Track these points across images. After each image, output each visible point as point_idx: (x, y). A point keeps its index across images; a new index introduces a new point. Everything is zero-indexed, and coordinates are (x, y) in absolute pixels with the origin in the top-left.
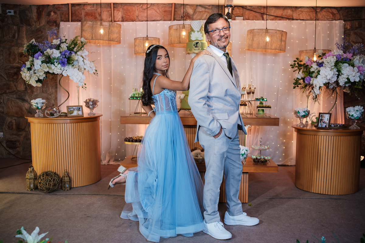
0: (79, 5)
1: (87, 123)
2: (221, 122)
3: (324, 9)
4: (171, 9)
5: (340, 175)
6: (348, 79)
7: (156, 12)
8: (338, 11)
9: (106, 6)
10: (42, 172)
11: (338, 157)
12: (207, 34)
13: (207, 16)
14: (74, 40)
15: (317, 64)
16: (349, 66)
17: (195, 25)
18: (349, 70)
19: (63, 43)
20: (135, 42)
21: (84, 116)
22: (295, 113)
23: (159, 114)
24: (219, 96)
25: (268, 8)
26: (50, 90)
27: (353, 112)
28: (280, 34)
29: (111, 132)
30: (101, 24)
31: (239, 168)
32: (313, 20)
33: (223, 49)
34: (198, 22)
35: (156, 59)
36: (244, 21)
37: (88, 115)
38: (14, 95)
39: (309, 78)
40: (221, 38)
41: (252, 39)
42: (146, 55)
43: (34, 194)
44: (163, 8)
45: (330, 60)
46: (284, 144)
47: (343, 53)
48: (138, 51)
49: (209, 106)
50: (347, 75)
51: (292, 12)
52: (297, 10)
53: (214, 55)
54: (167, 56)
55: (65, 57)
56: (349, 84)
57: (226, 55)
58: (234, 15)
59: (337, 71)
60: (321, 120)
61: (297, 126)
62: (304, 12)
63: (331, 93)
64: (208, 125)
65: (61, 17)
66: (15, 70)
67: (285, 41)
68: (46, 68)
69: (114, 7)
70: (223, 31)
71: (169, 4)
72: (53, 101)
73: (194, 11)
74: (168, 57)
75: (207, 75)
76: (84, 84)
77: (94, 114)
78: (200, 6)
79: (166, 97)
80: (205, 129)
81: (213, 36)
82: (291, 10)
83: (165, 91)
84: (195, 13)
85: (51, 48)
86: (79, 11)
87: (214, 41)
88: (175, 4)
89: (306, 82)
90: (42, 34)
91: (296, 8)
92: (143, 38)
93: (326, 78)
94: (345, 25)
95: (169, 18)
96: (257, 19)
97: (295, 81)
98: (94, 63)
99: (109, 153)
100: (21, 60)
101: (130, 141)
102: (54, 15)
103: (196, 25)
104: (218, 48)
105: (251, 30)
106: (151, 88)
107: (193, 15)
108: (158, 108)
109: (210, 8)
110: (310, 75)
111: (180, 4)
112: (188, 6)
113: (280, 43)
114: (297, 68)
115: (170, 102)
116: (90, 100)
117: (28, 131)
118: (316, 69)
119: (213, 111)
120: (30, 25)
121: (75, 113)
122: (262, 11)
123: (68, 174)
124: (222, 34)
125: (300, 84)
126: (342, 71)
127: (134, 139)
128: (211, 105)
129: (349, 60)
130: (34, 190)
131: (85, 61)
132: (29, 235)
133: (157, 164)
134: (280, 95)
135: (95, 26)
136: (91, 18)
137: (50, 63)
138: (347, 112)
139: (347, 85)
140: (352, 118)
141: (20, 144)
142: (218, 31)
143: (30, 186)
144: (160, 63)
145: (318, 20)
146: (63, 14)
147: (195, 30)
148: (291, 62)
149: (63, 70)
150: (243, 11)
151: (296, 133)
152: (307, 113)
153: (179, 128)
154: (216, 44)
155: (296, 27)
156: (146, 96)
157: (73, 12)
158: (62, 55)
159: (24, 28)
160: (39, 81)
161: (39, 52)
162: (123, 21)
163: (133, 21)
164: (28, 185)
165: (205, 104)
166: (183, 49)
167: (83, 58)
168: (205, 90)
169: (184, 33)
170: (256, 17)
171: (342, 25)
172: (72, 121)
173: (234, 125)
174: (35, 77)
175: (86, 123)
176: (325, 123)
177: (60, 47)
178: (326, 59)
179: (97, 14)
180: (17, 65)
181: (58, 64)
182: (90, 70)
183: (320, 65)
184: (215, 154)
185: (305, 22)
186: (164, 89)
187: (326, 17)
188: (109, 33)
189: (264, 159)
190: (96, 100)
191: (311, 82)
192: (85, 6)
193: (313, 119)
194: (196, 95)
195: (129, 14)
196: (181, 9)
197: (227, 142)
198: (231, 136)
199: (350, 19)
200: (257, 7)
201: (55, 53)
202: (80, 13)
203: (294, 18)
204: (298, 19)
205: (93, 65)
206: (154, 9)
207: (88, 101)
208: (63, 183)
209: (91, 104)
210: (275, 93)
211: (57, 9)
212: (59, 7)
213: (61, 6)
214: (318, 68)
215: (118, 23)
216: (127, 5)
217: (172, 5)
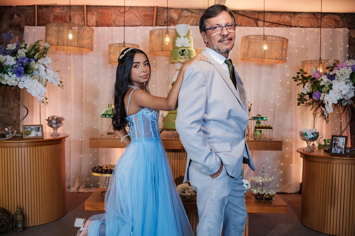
0: (47, 7)
1: (48, 147)
2: (221, 155)
3: (325, 15)
4: (152, 13)
7: (135, 16)
8: (342, 18)
9: (77, 9)
12: (203, 32)
13: (193, 21)
14: (35, 46)
15: (327, 76)
17: (180, 29)
19: (21, 48)
20: (109, 49)
21: (45, 138)
22: (301, 136)
23: (135, 141)
24: (219, 118)
25: (266, 14)
26: (12, 104)
28: (281, 41)
29: (81, 154)
31: (243, 215)
32: (314, 28)
33: (225, 54)
34: (184, 26)
35: (131, 67)
37: (51, 136)
39: (318, 93)
40: (224, 38)
41: (247, 46)
42: (118, 62)
44: (144, 12)
45: (344, 72)
46: (281, 168)
48: (113, 60)
49: (205, 132)
51: (290, 18)
52: (296, 16)
53: (212, 62)
54: (147, 63)
55: (22, 66)
57: (229, 62)
59: (353, 85)
60: (335, 144)
61: (303, 151)
62: (303, 19)
64: (204, 160)
65: (26, 21)
67: (286, 50)
69: (87, 10)
70: (227, 29)
71: (150, 7)
72: (15, 117)
73: (179, 16)
74: (149, 64)
75: (203, 90)
76: (44, 99)
77: (59, 135)
78: (186, 9)
79: (145, 119)
80: (199, 166)
81: (213, 35)
82: (289, 16)
83: (144, 111)
84: (180, 18)
85: (4, 53)
86: (47, 13)
87: (213, 42)
88: (157, 7)
89: (314, 98)
91: (295, 13)
92: (119, 44)
93: (340, 93)
94: (349, 33)
95: (150, 23)
96: (250, 26)
97: (299, 96)
98: (58, 73)
99: (79, 178)
101: (99, 172)
102: (17, 18)
103: (182, 29)
104: (218, 53)
105: (246, 36)
106: (126, 106)
107: (178, 20)
108: (134, 133)
109: (197, 13)
110: (319, 89)
111: (163, 7)
112: (172, 10)
113: (281, 52)
114: (300, 82)
115: (150, 126)
116: (53, 118)
118: (327, 82)
119: (211, 140)
121: (33, 134)
122: (256, 16)
123: (21, 211)
124: (225, 33)
125: (306, 100)
127: (104, 169)
128: (208, 131)
131: (47, 70)
133: (133, 210)
134: (277, 112)
135: (61, 29)
136: (60, 22)
137: (3, 72)
142: (219, 29)
144: (138, 73)
146: (28, 17)
147: (181, 35)
148: (293, 74)
149: (19, 81)
151: (302, 159)
152: (316, 135)
153: (163, 161)
154: (215, 47)
155: (295, 34)
156: (118, 117)
157: (40, 15)
158: (18, 62)
162: (97, 26)
163: (108, 26)
165: (200, 130)
166: (166, 58)
167: (45, 67)
168: (200, 110)
169: (167, 40)
170: (249, 23)
171: (346, 33)
172: (28, 144)
173: (239, 160)
175: (46, 147)
176: (340, 148)
177: (17, 54)
178: (339, 70)
179: (68, 17)
181: (13, 74)
182: (54, 81)
183: (332, 78)
184: (212, 201)
185: (305, 29)
186: (142, 107)
187: (328, 24)
188: (78, 38)
189: (268, 194)
190: (61, 118)
191: (321, 98)
192: (54, 8)
193: (320, 142)
194: (187, 117)
195: (104, 18)
196: (164, 13)
197: (229, 183)
198: (236, 175)
200: (250, 12)
201: (9, 60)
202: (47, 16)
203: (292, 25)
204: (297, 26)
205: (57, 75)
206: (133, 12)
207: (51, 119)
208: (14, 222)
209: (54, 123)
210: (272, 110)
211: (21, 10)
212: (23, 9)
213: (25, 8)
214: (330, 81)
215: (92, 27)
216: (102, 8)
217: (154, 9)
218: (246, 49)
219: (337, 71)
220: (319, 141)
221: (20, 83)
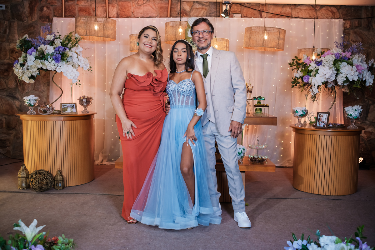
1: (81, 121)
3: (323, 7)
4: (167, 5)
5: (338, 175)
6: (346, 78)
7: (152, 9)
8: (338, 10)
9: (100, 1)
10: (34, 171)
11: (337, 157)
13: (204, 13)
14: (68, 36)
15: (316, 62)
16: (348, 65)
18: (348, 69)
19: (57, 38)
20: (130, 39)
21: (78, 114)
22: (293, 113)
25: (267, 6)
26: (42, 88)
27: (352, 111)
28: (278, 31)
29: (104, 131)
30: (96, 20)
32: (312, 18)
36: (242, 18)
37: (82, 113)
38: (4, 92)
39: (307, 77)
41: (249, 37)
43: (26, 193)
44: (159, 4)
45: (329, 59)
46: (281, 144)
47: (342, 52)
48: (134, 48)
50: (346, 74)
51: (291, 10)
52: (296, 8)
55: (59, 53)
56: (347, 83)
58: (231, 12)
59: (336, 70)
60: (320, 119)
61: (295, 125)
62: (303, 10)
63: (330, 92)
65: (54, 13)
66: (6, 67)
67: (284, 40)
68: (40, 64)
69: (109, 3)
72: (45, 99)
73: (191, 8)
76: (78, 81)
77: (88, 112)
78: (197, 2)
82: (290, 7)
84: (192, 10)
85: (45, 43)
86: (73, 6)
89: (305, 81)
90: (34, 30)
91: (295, 5)
93: (324, 77)
94: (344, 24)
95: (166, 15)
96: (255, 17)
97: (294, 79)
98: (88, 59)
99: (102, 153)
100: (12, 57)
102: (47, 10)
105: (248, 28)
107: (190, 11)
109: (207, 5)
110: (308, 73)
112: (184, 2)
113: (278, 41)
114: (295, 67)
116: (84, 98)
117: (18, 130)
118: (315, 67)
120: (21, 20)
121: (69, 111)
122: (260, 8)
123: (60, 173)
125: (299, 83)
126: (340, 70)
129: (347, 59)
130: (25, 189)
131: (79, 57)
132: (27, 228)
134: (278, 95)
135: (89, 22)
136: (85, 13)
137: (44, 59)
138: (346, 111)
139: (346, 84)
140: (351, 118)
141: (10, 143)
143: (22, 185)
145: (317, 18)
146: (56, 9)
148: (289, 61)
149: (57, 66)
150: (241, 8)
152: (305, 112)
155: (295, 25)
157: (67, 8)
158: (55, 50)
159: (16, 24)
160: (32, 77)
161: (32, 48)
162: (118, 17)
163: (128, 17)
164: (20, 184)
167: (77, 54)
169: (181, 30)
170: (254, 14)
171: (341, 23)
172: (66, 118)
174: (28, 73)
176: (323, 123)
177: (54, 43)
178: (325, 57)
179: (92, 9)
180: (8, 61)
181: (52, 60)
182: (85, 66)
183: (319, 63)
187: (326, 15)
188: (103, 29)
189: (261, 158)
190: (90, 98)
191: (309, 81)
192: (79, 1)
195: (124, 10)
196: (178, 5)
199: (350, 17)
200: (255, 4)
201: (49, 49)
202: (73, 9)
203: (293, 16)
204: (297, 17)
205: (87, 62)
206: (150, 5)
207: (82, 98)
208: (56, 181)
209: (85, 102)
210: (274, 93)
211: (50, 3)
212: (52, 2)
213: (54, 1)
214: (317, 67)
215: (113, 19)
216: (122, 1)
217: (169, 2)
218: (248, 39)
219: (323, 58)
220: (310, 119)
221: (58, 68)
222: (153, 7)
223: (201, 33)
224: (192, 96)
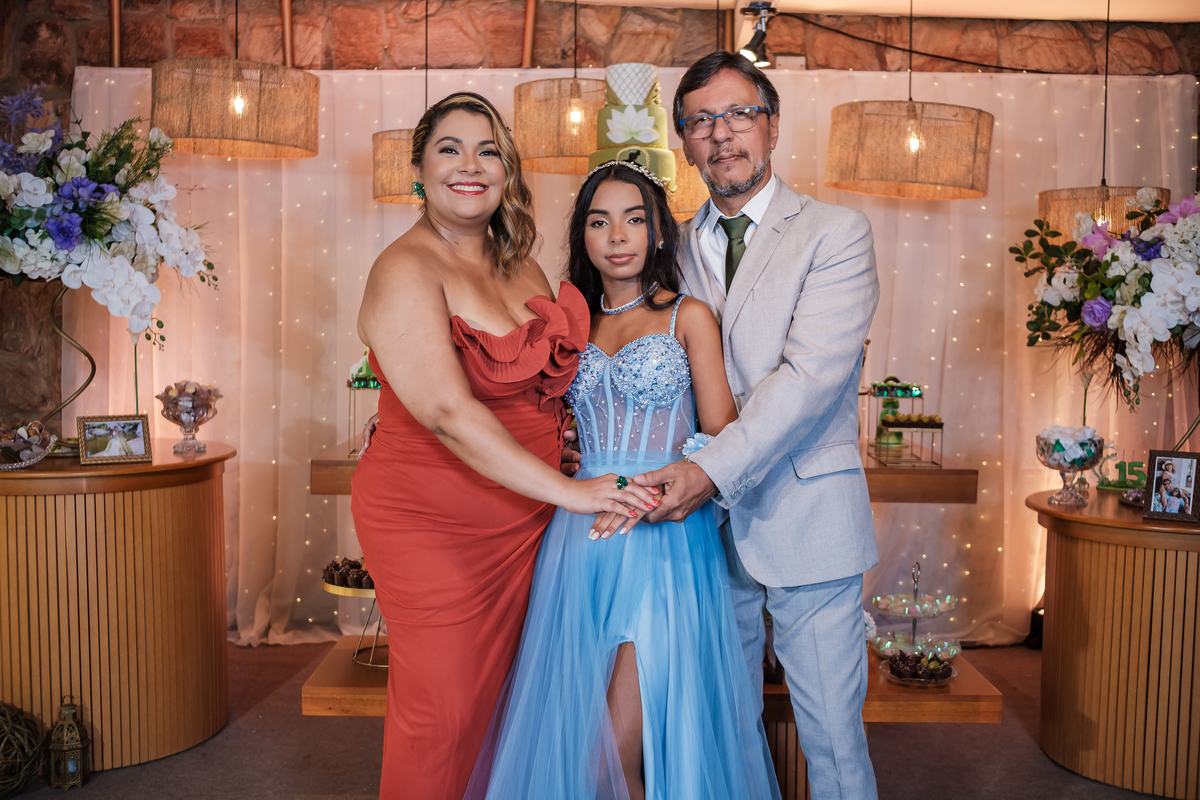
1: (168, 491)
3: (1118, 30)
4: (520, 22)
7: (460, 34)
8: (1175, 39)
9: (260, 6)
13: (663, 50)
14: (117, 138)
15: (1133, 245)
17: (624, 81)
19: (69, 147)
20: (375, 149)
21: (155, 462)
22: (1043, 451)
25: (904, 24)
26: (33, 339)
28: (972, 123)
29: (275, 511)
30: (239, 77)
32: (1077, 73)
34: (637, 70)
36: (810, 72)
37: (175, 452)
39: (1100, 304)
41: (855, 141)
44: (490, 18)
46: (964, 557)
48: (387, 187)
51: (995, 41)
52: (1016, 33)
55: (76, 209)
60: (1161, 481)
61: (1049, 503)
62: (1042, 43)
65: (81, 48)
67: (987, 152)
69: (293, 12)
71: (514, 2)
72: (43, 383)
73: (613, 31)
76: (153, 324)
77: (201, 451)
78: (638, 10)
82: (993, 31)
84: (616, 39)
85: (13, 167)
86: (152, 23)
89: (1087, 319)
91: (1012, 23)
93: (1180, 306)
95: (515, 59)
96: (858, 66)
97: (1034, 313)
98: (200, 234)
99: (270, 594)
101: (349, 582)
102: (50, 37)
103: (628, 81)
107: (609, 45)
109: (674, 22)
110: (1104, 290)
111: (558, 2)
112: (588, 11)
113: (971, 158)
114: (1037, 263)
116: (182, 389)
118: (1131, 265)
121: (115, 448)
122: (880, 34)
123: (75, 715)
125: (1056, 327)
131: (161, 223)
134: (949, 366)
135: (199, 80)
136: (200, 52)
137: (8, 231)
146: (87, 35)
147: (626, 102)
148: (1013, 237)
149: (63, 262)
150: (805, 33)
151: (1046, 530)
152: (1093, 450)
155: (1012, 97)
157: (130, 29)
158: (59, 197)
162: (328, 66)
163: (368, 65)
167: (154, 211)
169: (576, 116)
170: (856, 57)
171: (1189, 92)
172: (98, 483)
175: (160, 491)
176: (1179, 496)
177: (54, 168)
178: (1174, 224)
179: (225, 35)
181: (43, 237)
182: (184, 263)
183: (1150, 250)
185: (1049, 79)
187: (1128, 61)
188: (259, 110)
189: (935, 657)
190: (209, 392)
191: (1110, 321)
192: (178, 5)
193: (1104, 472)
195: (353, 40)
196: (561, 21)
200: (859, 19)
201: (31, 188)
202: (155, 33)
203: (1004, 65)
204: (1019, 67)
205: (195, 242)
206: (452, 19)
207: (173, 394)
208: (52, 754)
209: (187, 407)
210: (933, 358)
211: (61, 12)
212: (71, 8)
213: (78, 4)
214: (1143, 264)
215: (311, 71)
216: (346, 6)
217: (526, 7)
218: (851, 150)
219: (1169, 226)
221: (70, 269)
222: (465, 28)
223: (720, 121)
224: (679, 411)
